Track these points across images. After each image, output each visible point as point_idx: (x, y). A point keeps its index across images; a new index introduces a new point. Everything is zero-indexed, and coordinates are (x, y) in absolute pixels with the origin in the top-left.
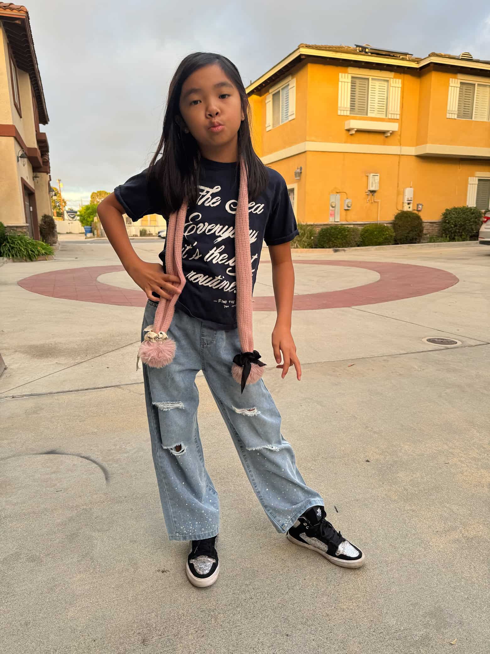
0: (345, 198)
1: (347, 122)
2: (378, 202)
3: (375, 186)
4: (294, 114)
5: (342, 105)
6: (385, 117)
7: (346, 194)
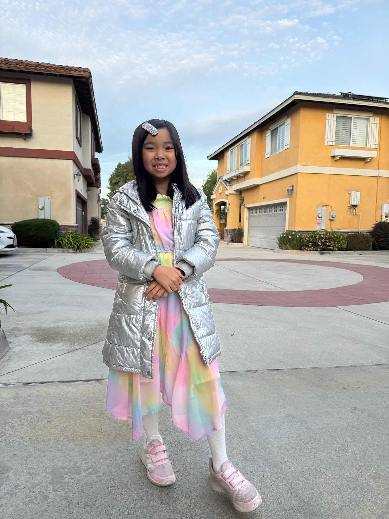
0: (330, 210)
1: (332, 151)
2: (359, 215)
3: (357, 201)
4: (288, 144)
5: (329, 138)
6: (365, 147)
7: (331, 207)
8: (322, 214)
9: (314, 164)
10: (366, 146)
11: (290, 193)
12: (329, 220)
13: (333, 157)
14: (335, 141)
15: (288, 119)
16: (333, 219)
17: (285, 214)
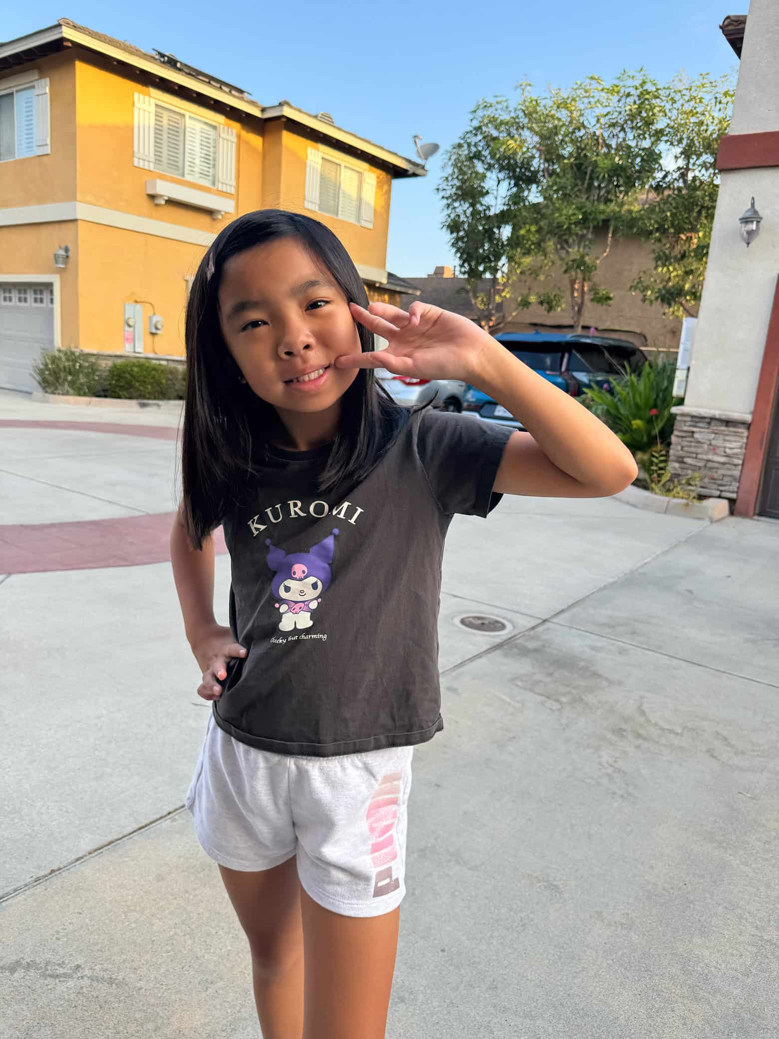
0: (151, 314)
1: (149, 182)
4: (46, 145)
5: (141, 151)
6: (210, 186)
7: (149, 305)
8: (134, 318)
9: (112, 203)
10: (214, 184)
11: (62, 264)
12: (149, 335)
13: (152, 197)
14: (153, 160)
15: (43, 80)
16: (158, 332)
17: (51, 311)
